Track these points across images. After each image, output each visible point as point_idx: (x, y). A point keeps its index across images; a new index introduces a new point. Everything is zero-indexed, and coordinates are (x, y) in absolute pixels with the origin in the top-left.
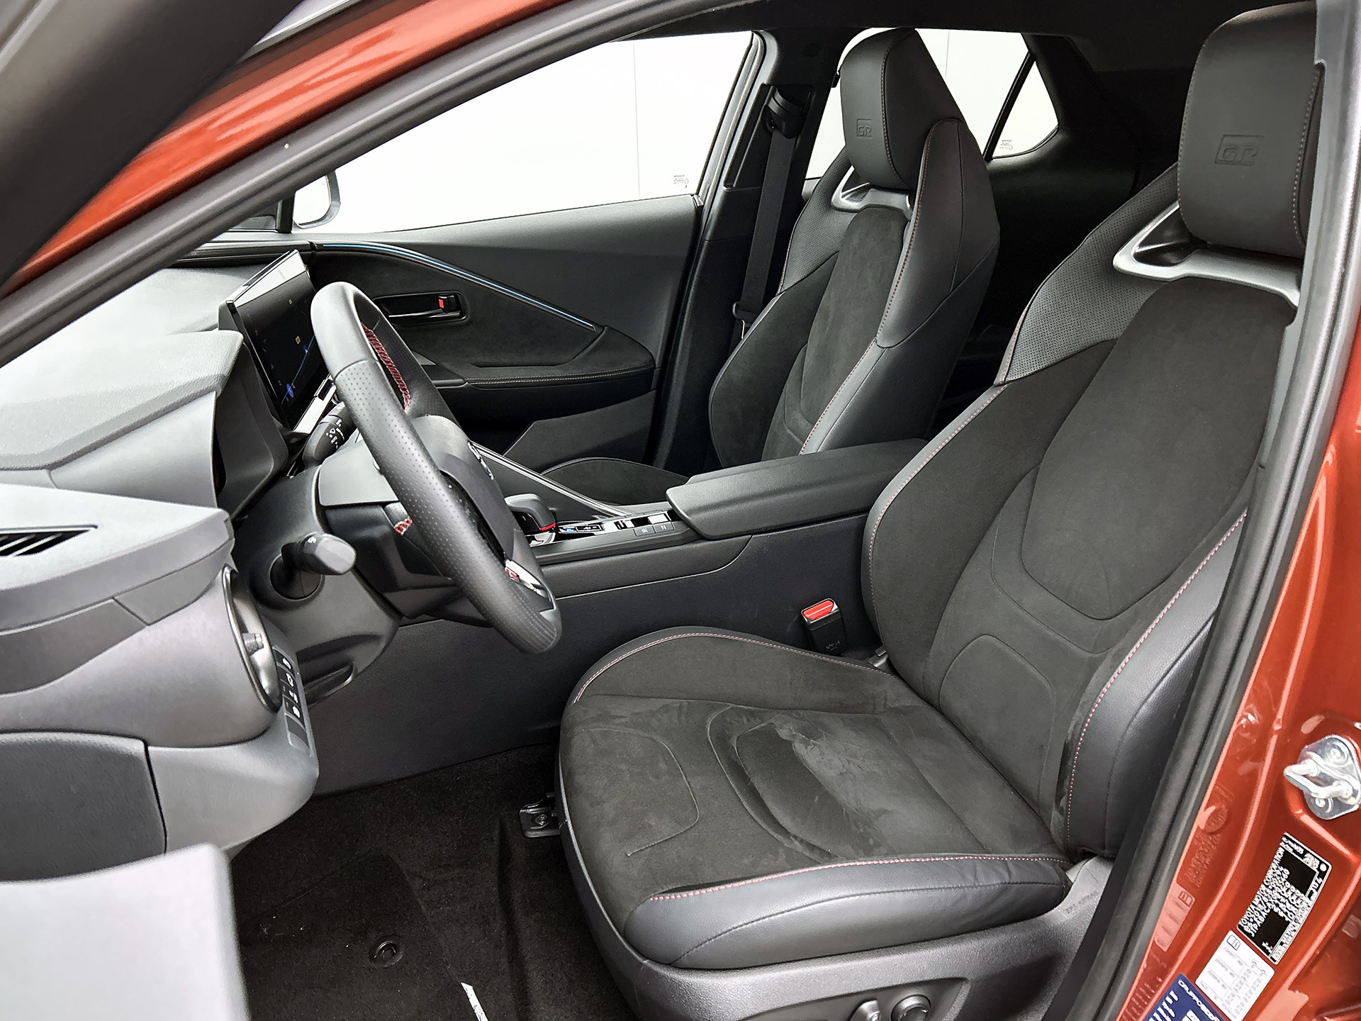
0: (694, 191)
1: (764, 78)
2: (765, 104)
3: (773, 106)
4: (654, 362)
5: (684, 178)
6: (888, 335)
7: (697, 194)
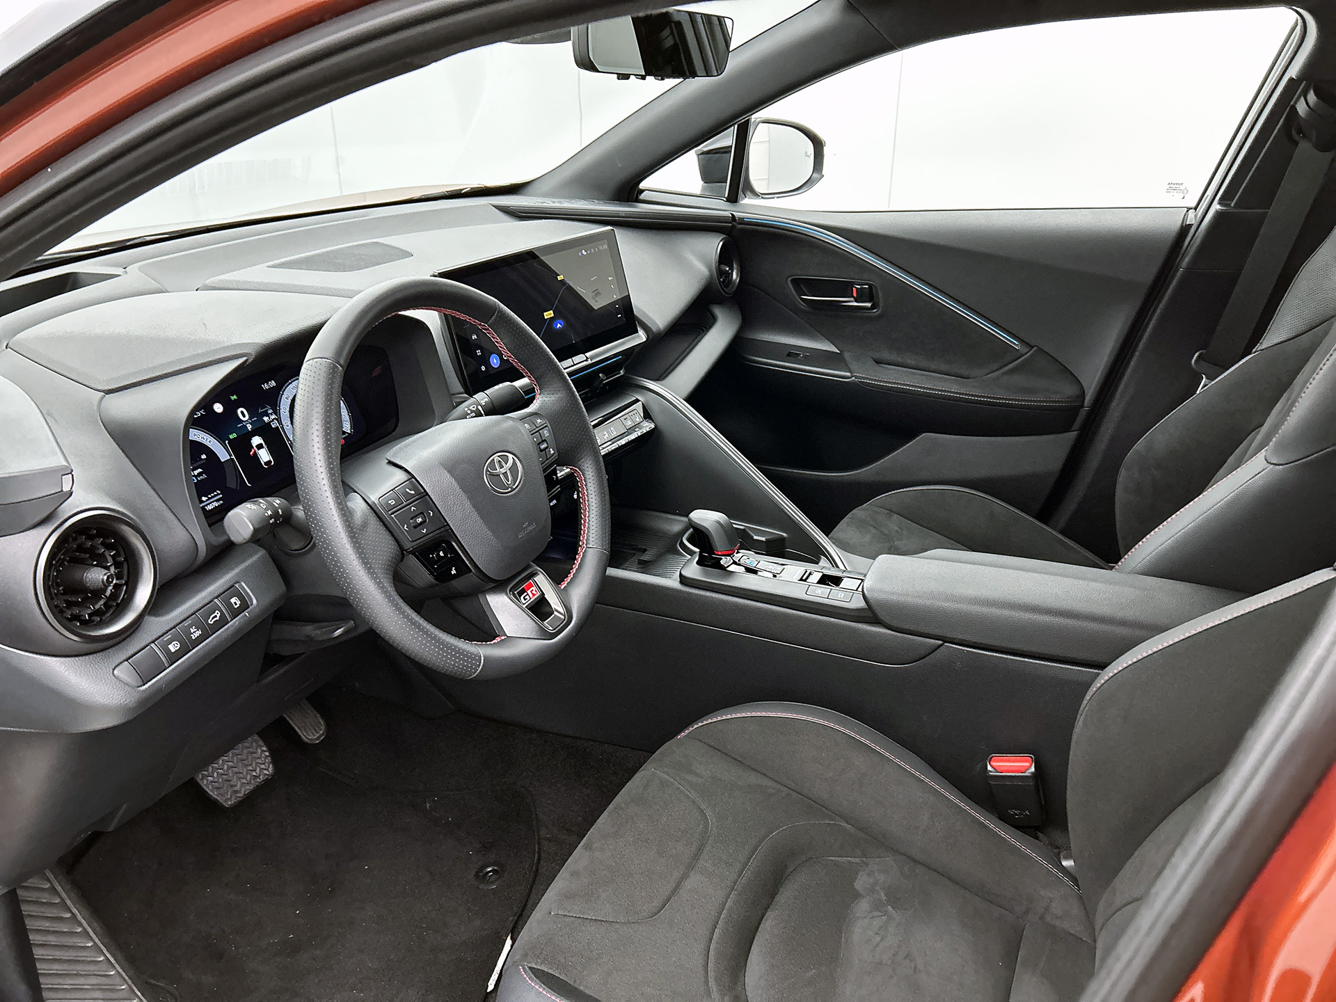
0: (1194, 205)
1: (1293, 72)
2: (1292, 103)
3: (1301, 108)
4: (1084, 399)
5: (1182, 187)
6: (1281, 447)
7: (1196, 208)
